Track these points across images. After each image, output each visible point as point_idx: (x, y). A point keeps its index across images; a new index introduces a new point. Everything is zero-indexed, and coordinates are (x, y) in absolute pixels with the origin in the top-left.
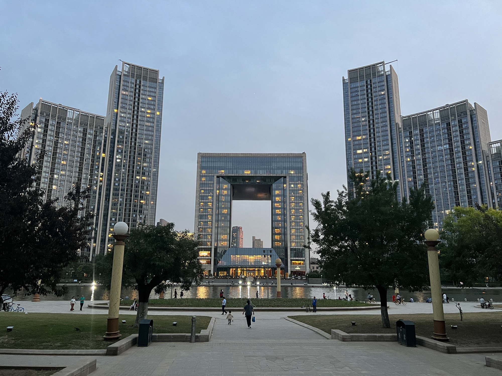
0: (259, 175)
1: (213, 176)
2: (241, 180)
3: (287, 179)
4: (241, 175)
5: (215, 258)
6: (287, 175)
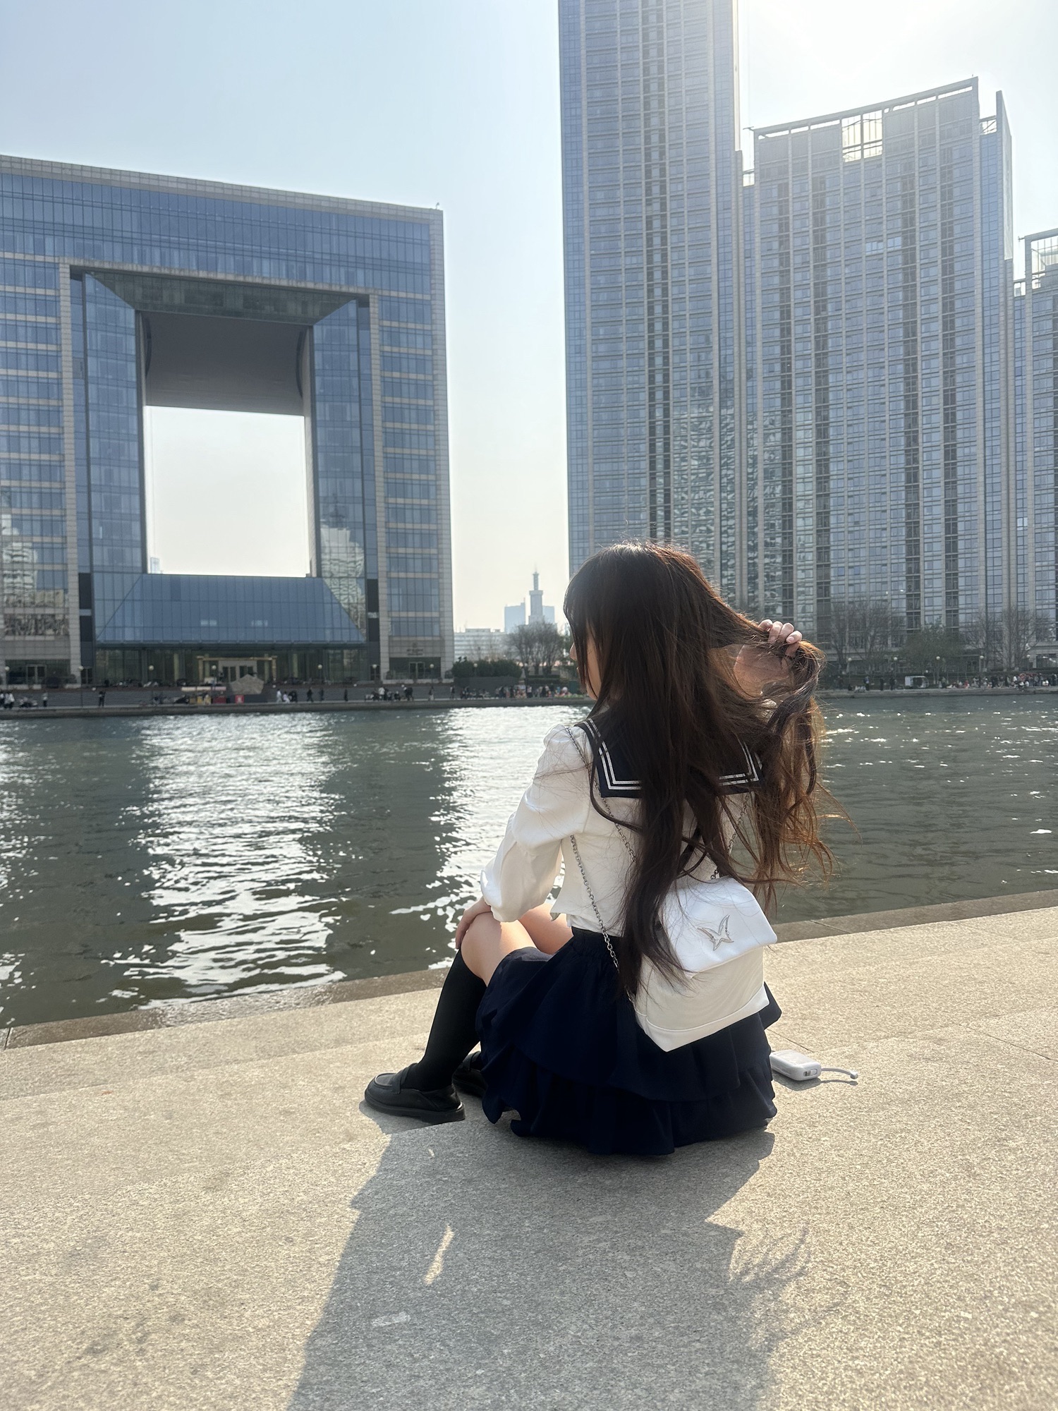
0: (258, 280)
1: (55, 266)
2: (179, 298)
3: (372, 309)
4: (182, 274)
5: (87, 613)
6: (370, 291)
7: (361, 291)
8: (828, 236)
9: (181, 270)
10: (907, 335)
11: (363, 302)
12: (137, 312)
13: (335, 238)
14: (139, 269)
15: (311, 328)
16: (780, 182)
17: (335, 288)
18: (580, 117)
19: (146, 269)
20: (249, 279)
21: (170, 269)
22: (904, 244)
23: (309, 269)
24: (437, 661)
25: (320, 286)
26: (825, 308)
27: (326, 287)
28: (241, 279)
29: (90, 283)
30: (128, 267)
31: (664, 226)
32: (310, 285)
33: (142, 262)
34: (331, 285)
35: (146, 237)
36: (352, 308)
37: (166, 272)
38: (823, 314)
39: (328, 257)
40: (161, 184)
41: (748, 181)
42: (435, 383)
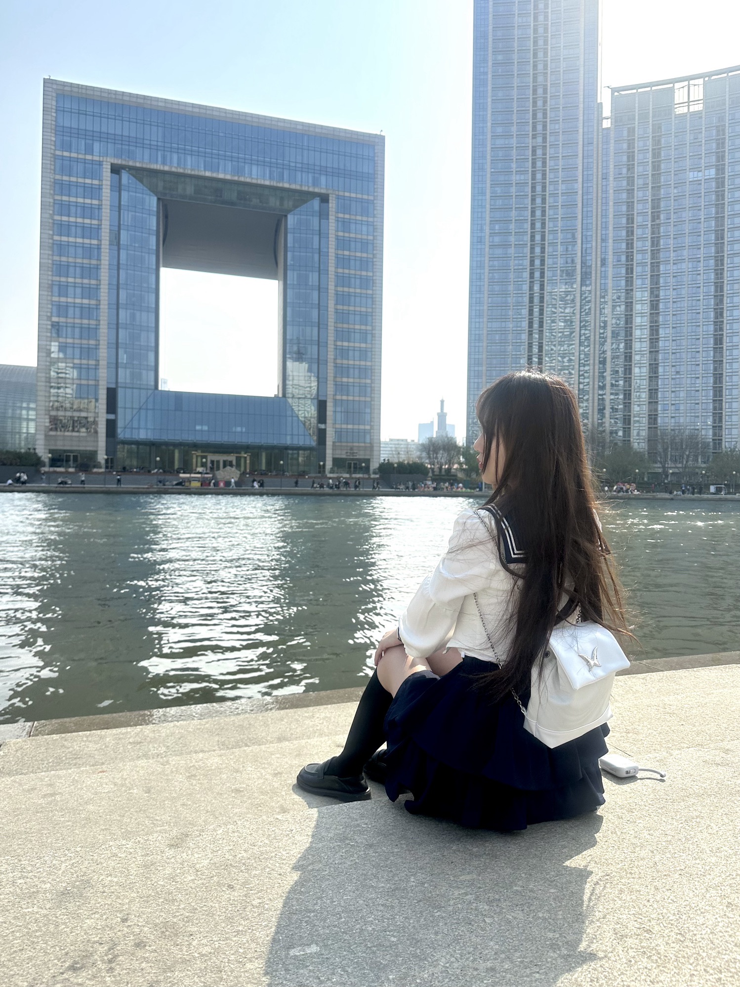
0: (248, 180)
1: (100, 164)
2: (190, 190)
3: (330, 205)
4: (193, 173)
5: (112, 417)
6: (330, 192)
7: (323, 191)
8: (663, 166)
9: (192, 170)
10: (717, 239)
11: (324, 199)
12: (159, 199)
13: (305, 152)
14: (162, 168)
15: (286, 216)
16: (629, 126)
17: (305, 188)
18: (486, 73)
19: (166, 168)
20: (242, 179)
21: (184, 169)
22: (717, 174)
23: (286, 173)
24: (367, 461)
25: (293, 187)
26: (658, 218)
27: (298, 187)
28: (236, 178)
29: (125, 176)
30: (154, 166)
31: (545, 154)
32: (286, 185)
33: (164, 163)
34: (301, 186)
35: (168, 145)
36: (316, 203)
37: (181, 171)
38: (657, 222)
39: (300, 165)
40: (181, 108)
41: (606, 124)
42: (375, 260)
